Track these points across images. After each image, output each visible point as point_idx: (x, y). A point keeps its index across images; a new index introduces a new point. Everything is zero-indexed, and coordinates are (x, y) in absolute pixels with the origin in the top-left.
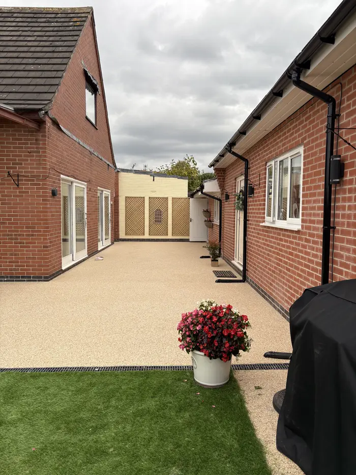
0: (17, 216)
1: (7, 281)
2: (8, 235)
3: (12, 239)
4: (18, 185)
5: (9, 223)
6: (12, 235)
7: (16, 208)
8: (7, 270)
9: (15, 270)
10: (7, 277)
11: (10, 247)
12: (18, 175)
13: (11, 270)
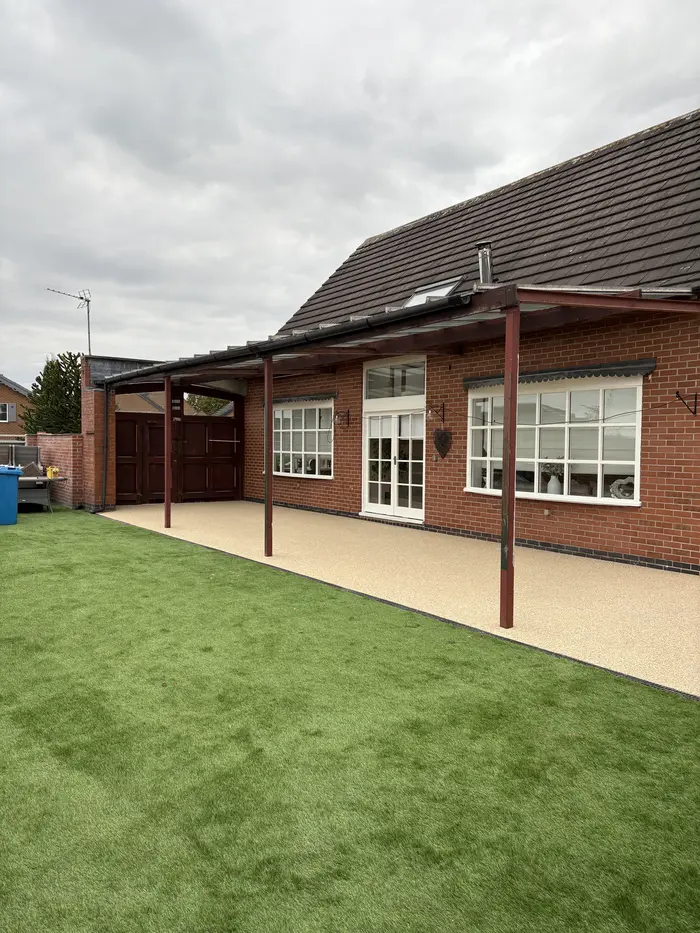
0: (690, 463)
1: (669, 569)
2: (675, 495)
3: (680, 502)
4: (695, 413)
5: (677, 475)
6: (680, 495)
7: (690, 450)
8: (669, 551)
9: (681, 553)
10: (670, 564)
11: (676, 513)
12: (696, 396)
13: (676, 552)
